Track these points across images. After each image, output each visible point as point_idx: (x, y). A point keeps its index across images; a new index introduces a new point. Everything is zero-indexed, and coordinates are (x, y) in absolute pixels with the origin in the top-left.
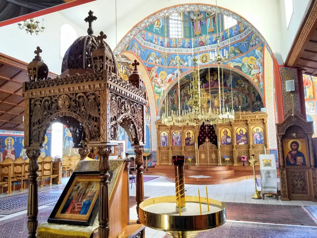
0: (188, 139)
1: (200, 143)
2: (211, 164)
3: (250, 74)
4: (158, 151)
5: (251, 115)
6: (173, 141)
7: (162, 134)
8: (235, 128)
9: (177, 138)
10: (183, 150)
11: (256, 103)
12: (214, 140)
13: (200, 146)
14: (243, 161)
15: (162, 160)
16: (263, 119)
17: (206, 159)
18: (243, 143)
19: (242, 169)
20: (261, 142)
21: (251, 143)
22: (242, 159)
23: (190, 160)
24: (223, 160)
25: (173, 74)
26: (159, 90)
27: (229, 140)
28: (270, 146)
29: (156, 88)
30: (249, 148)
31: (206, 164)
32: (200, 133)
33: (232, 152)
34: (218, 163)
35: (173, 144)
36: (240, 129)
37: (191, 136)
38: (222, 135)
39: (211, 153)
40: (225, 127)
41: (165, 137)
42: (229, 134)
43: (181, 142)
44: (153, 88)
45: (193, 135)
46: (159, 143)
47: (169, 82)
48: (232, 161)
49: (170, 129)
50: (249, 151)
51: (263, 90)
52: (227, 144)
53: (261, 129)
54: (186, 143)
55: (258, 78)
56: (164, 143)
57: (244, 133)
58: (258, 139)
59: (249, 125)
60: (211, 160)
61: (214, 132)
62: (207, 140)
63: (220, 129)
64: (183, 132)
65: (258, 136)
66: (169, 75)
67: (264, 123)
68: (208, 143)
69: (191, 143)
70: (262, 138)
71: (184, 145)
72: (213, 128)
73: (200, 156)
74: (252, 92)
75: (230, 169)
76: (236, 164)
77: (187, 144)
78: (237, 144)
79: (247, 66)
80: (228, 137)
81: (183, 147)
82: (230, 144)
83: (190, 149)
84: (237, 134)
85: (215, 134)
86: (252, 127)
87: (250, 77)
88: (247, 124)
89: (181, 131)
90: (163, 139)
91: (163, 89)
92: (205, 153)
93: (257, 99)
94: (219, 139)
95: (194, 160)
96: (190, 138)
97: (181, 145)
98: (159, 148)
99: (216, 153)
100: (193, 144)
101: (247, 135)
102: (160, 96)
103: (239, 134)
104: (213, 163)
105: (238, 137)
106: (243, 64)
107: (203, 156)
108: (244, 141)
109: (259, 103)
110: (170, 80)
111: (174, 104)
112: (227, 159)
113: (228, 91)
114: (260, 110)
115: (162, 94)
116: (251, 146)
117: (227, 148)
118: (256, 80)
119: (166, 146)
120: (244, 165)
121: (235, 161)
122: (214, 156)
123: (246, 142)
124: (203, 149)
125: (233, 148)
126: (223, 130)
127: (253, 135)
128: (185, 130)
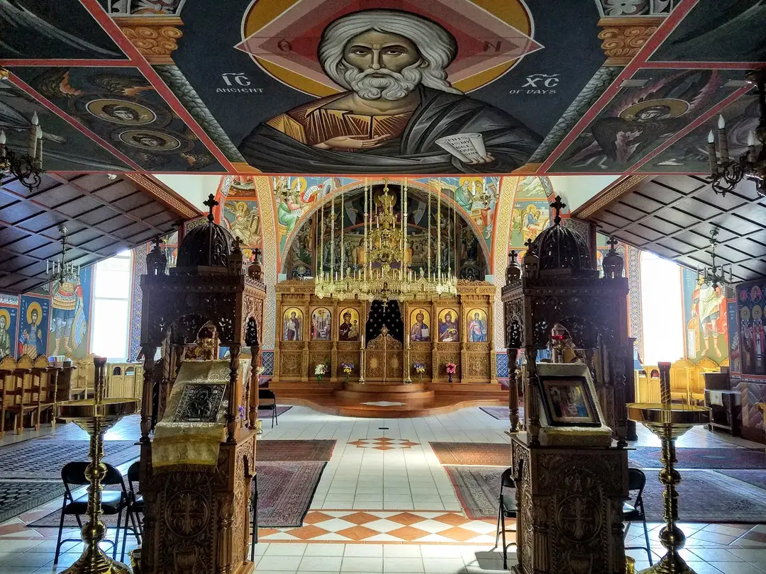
0: (346, 326)
1: (369, 337)
2: (388, 379)
3: (470, 209)
4: (278, 350)
5: (468, 287)
6: (312, 331)
7: (289, 314)
8: (438, 309)
9: (323, 324)
10: (335, 349)
11: (466, 263)
12: (398, 331)
13: (369, 343)
14: (449, 374)
15: (285, 371)
16: (488, 296)
17: (379, 369)
18: (449, 340)
19: (448, 388)
20: (481, 338)
21: (465, 341)
22: (448, 369)
23: (348, 371)
24: (414, 372)
25: (321, 187)
26: (288, 217)
27: (425, 333)
28: (496, 347)
29: (282, 212)
30: (461, 348)
31: (380, 379)
32: (371, 315)
33: (430, 356)
34: (402, 376)
35: (312, 337)
36: (446, 313)
37: (352, 321)
38: (414, 321)
39: (390, 356)
40: (421, 305)
41: (295, 321)
42: (426, 321)
43: (329, 332)
44: (277, 212)
45: (355, 318)
46: (279, 333)
47: (310, 201)
48: (429, 373)
49: (307, 304)
50: (460, 354)
51: (491, 241)
52: (421, 339)
53: (482, 315)
54: (340, 335)
55: (484, 218)
56: (291, 334)
57: (453, 321)
58: (477, 332)
59: (464, 305)
60: (391, 370)
61: (398, 315)
62: (385, 330)
63: (410, 309)
64: (335, 311)
65: (477, 327)
66: (312, 188)
67: (488, 303)
68: (385, 337)
69: (351, 335)
70: (484, 332)
71: (336, 339)
72: (397, 307)
73: (368, 363)
74: (462, 240)
75: (426, 389)
76: (436, 380)
77: (344, 337)
78: (440, 340)
79: (466, 194)
80: (423, 326)
81: (335, 345)
82: (427, 339)
83: (348, 347)
84: (440, 321)
85: (400, 319)
86: (466, 309)
87: (470, 215)
88: (460, 303)
89: (331, 309)
90: (291, 325)
91: (295, 216)
92: (379, 357)
93: (469, 255)
94: (407, 330)
95: (356, 372)
96: (350, 325)
97: (330, 339)
98: (281, 345)
99: (400, 356)
100: (356, 338)
101: (458, 323)
102: (288, 230)
103: (444, 321)
104: (393, 377)
105: (442, 327)
106: (460, 188)
107: (374, 363)
108: (452, 335)
109: (473, 263)
110: (312, 198)
111: (305, 247)
112: (421, 369)
113: (414, 233)
114: (483, 279)
115: (292, 226)
116: (464, 345)
117: (421, 349)
118: (480, 222)
119: (297, 339)
120: (450, 381)
121: (436, 373)
122: (395, 363)
123: (455, 336)
124: (376, 348)
125: (432, 348)
126: (417, 311)
127: (468, 324)
128: (341, 308)
